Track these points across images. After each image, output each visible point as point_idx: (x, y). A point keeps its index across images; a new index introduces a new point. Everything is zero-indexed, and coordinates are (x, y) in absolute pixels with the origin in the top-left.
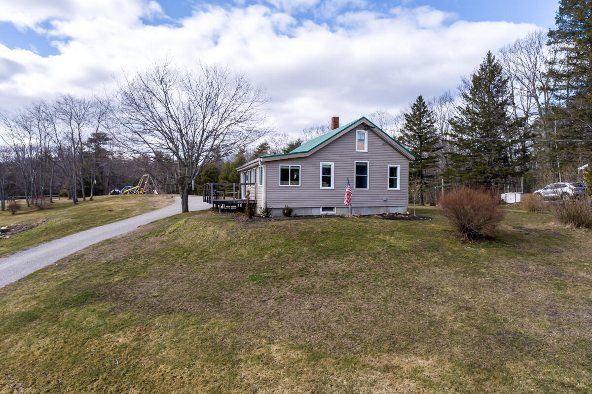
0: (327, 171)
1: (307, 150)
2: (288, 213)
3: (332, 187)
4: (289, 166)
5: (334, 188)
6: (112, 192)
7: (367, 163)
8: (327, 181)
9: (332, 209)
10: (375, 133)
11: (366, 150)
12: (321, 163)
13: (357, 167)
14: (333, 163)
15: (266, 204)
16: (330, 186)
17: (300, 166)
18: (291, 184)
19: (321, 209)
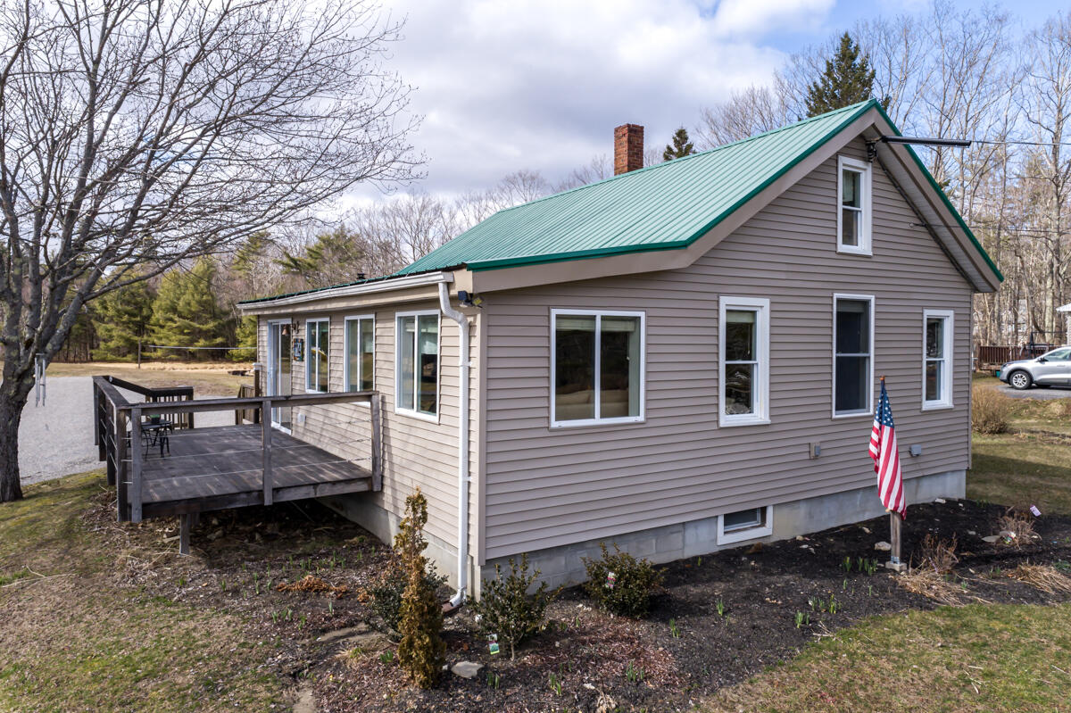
1: (684, 238)
4: (598, 314)
5: (768, 421)
7: (866, 303)
9: (755, 515)
12: (726, 302)
13: (841, 318)
14: (766, 302)
16: (749, 409)
17: (642, 315)
18: (603, 416)
19: (721, 521)
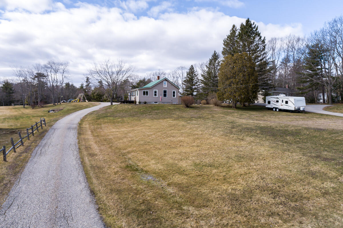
0: (156, 92)
1: (150, 87)
2: (145, 103)
3: (157, 96)
4: (146, 91)
6: (62, 101)
7: (167, 90)
8: (156, 95)
9: (157, 102)
10: (169, 82)
11: (166, 87)
12: (154, 90)
14: (157, 90)
15: (139, 100)
16: (156, 96)
17: (148, 91)
18: (146, 96)
19: (154, 102)
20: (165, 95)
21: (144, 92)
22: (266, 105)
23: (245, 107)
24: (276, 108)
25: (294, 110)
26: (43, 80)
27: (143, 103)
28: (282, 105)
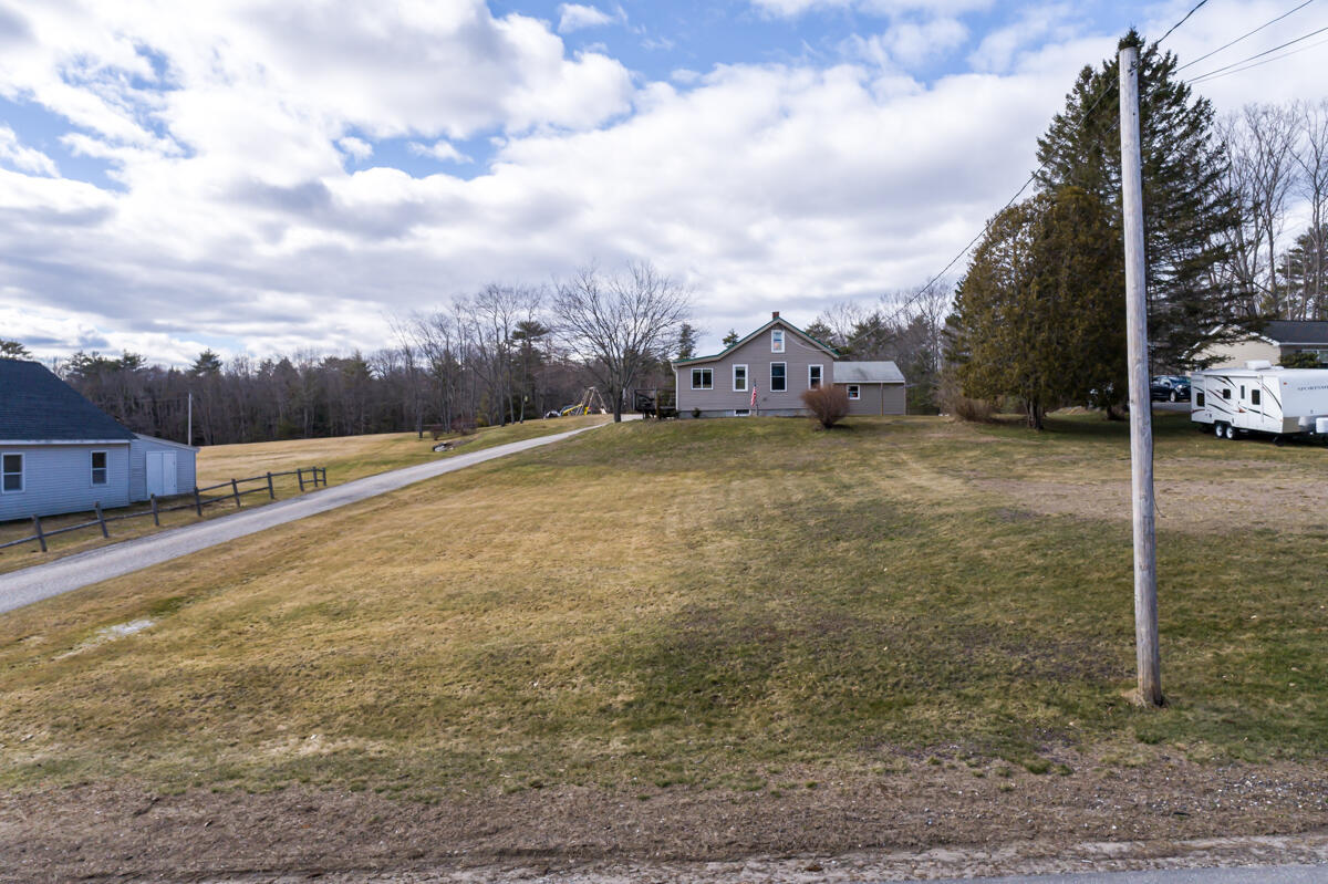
0: (740, 373)
2: (698, 414)
3: (746, 389)
4: (701, 370)
5: (748, 391)
6: (548, 414)
7: (784, 364)
8: (740, 384)
11: (783, 351)
12: (734, 366)
13: (773, 368)
14: (747, 365)
17: (713, 369)
18: (703, 388)
19: (735, 411)
20: (778, 384)
21: (697, 376)
22: (1194, 411)
23: (1114, 422)
24: (1225, 425)
25: (1280, 431)
26: (539, 346)
27: (689, 415)
28: (1241, 411)
